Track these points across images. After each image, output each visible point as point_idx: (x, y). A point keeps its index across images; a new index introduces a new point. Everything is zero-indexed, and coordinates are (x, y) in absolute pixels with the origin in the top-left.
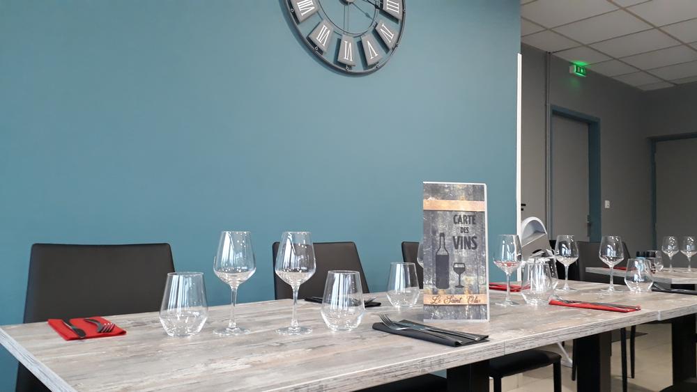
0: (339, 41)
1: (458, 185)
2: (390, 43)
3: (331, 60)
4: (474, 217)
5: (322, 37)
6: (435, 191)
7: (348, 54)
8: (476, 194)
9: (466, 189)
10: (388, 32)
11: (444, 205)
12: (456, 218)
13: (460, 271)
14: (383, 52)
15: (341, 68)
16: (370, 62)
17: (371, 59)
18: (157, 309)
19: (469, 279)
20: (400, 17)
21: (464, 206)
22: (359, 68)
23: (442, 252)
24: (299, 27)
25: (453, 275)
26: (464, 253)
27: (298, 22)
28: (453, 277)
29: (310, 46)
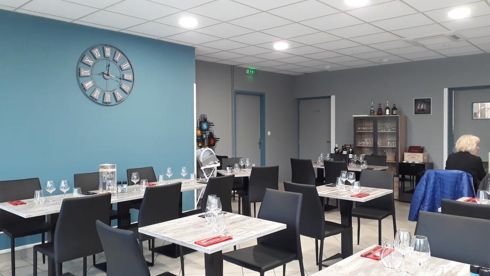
0: (104, 94)
1: (108, 165)
2: (127, 91)
3: (101, 102)
4: (113, 173)
5: (96, 95)
6: (103, 167)
7: (108, 98)
8: (113, 167)
9: (111, 166)
10: (126, 87)
11: (105, 170)
12: (108, 173)
13: (109, 186)
14: (125, 94)
15: (106, 104)
16: (118, 100)
17: (119, 99)
18: (33, 198)
19: (111, 187)
20: (132, 80)
21: (110, 170)
22: (114, 102)
23: (104, 181)
24: (86, 92)
25: (107, 186)
26: (110, 181)
27: (86, 90)
28: (107, 187)
29: (92, 98)
